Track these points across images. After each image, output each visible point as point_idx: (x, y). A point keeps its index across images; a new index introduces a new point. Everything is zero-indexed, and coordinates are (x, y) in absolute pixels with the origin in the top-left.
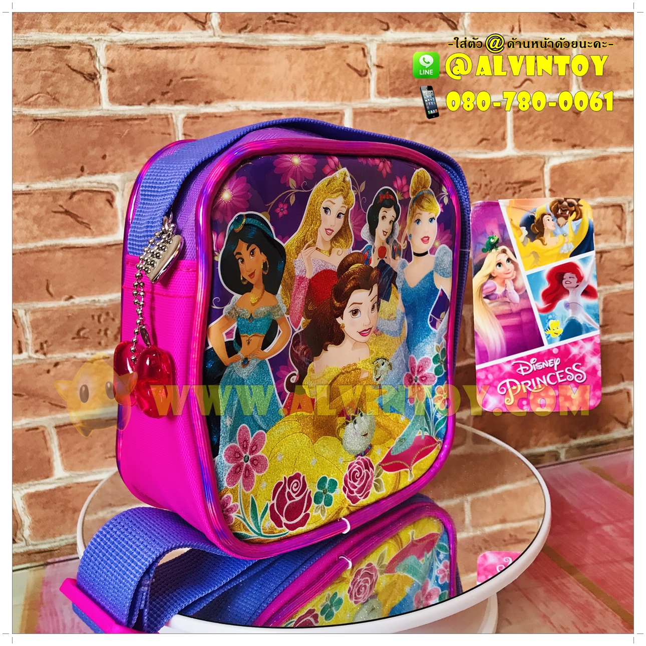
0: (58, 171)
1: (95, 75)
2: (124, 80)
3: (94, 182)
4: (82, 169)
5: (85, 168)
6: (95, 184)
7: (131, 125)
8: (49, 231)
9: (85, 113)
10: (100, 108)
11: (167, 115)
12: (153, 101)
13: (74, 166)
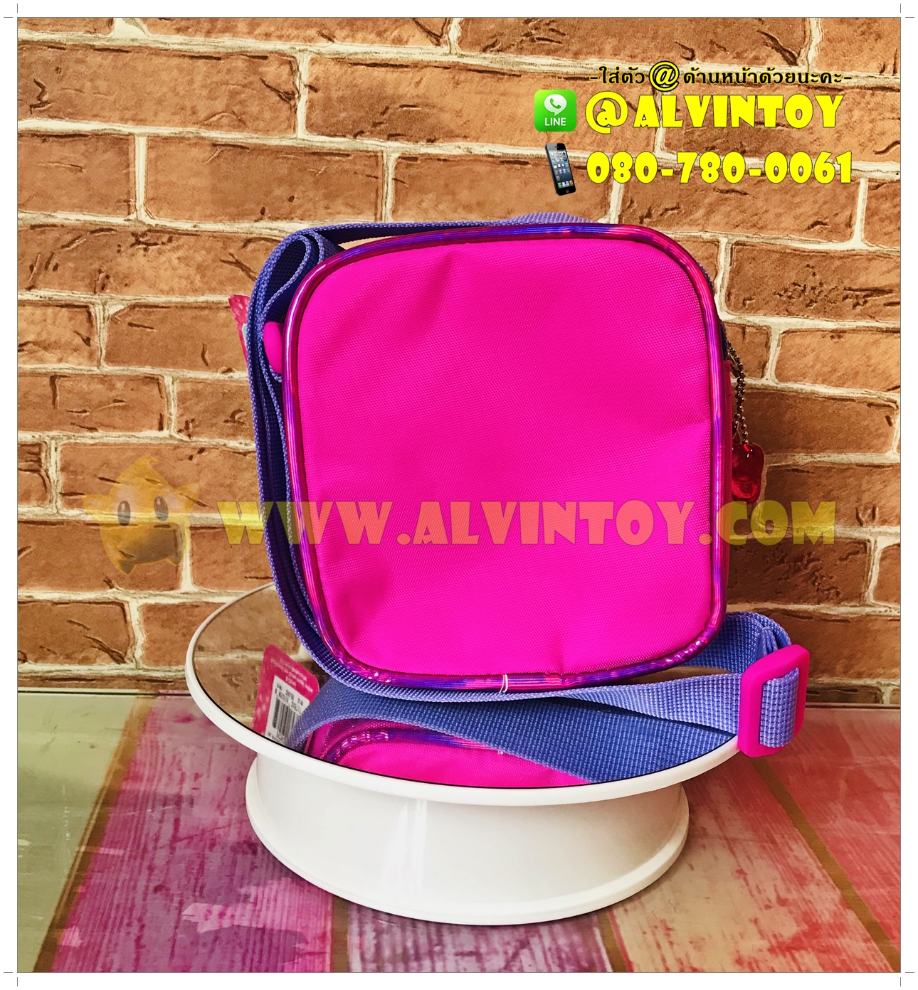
0: (233, 210)
1: (293, 94)
2: (327, 104)
3: (276, 229)
4: (263, 212)
5: (267, 211)
6: (276, 232)
7: (329, 161)
8: (214, 284)
9: (274, 141)
10: (294, 136)
11: (377, 152)
12: (361, 133)
13: (253, 206)
